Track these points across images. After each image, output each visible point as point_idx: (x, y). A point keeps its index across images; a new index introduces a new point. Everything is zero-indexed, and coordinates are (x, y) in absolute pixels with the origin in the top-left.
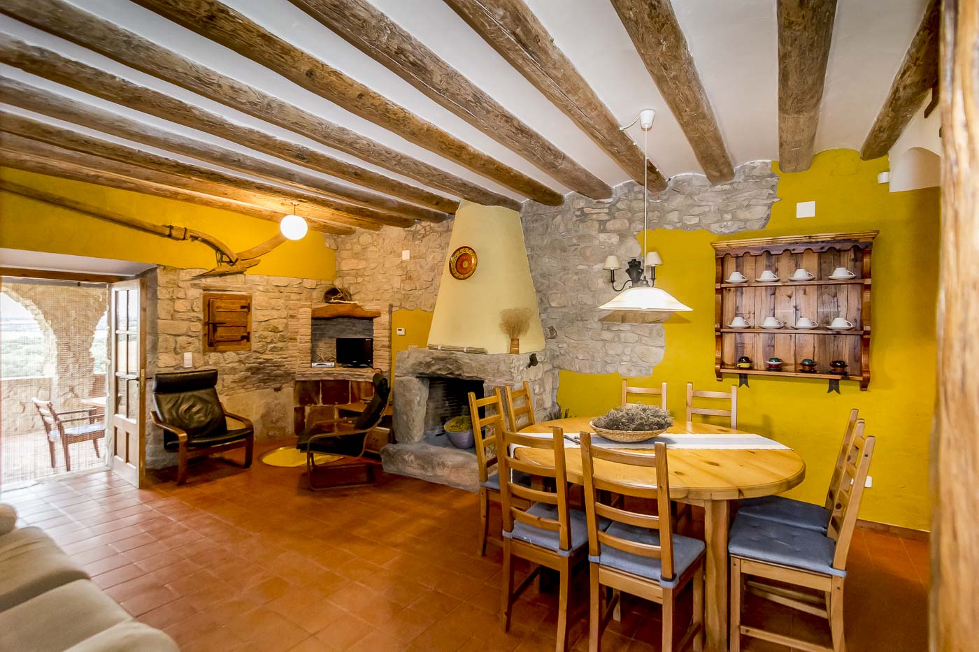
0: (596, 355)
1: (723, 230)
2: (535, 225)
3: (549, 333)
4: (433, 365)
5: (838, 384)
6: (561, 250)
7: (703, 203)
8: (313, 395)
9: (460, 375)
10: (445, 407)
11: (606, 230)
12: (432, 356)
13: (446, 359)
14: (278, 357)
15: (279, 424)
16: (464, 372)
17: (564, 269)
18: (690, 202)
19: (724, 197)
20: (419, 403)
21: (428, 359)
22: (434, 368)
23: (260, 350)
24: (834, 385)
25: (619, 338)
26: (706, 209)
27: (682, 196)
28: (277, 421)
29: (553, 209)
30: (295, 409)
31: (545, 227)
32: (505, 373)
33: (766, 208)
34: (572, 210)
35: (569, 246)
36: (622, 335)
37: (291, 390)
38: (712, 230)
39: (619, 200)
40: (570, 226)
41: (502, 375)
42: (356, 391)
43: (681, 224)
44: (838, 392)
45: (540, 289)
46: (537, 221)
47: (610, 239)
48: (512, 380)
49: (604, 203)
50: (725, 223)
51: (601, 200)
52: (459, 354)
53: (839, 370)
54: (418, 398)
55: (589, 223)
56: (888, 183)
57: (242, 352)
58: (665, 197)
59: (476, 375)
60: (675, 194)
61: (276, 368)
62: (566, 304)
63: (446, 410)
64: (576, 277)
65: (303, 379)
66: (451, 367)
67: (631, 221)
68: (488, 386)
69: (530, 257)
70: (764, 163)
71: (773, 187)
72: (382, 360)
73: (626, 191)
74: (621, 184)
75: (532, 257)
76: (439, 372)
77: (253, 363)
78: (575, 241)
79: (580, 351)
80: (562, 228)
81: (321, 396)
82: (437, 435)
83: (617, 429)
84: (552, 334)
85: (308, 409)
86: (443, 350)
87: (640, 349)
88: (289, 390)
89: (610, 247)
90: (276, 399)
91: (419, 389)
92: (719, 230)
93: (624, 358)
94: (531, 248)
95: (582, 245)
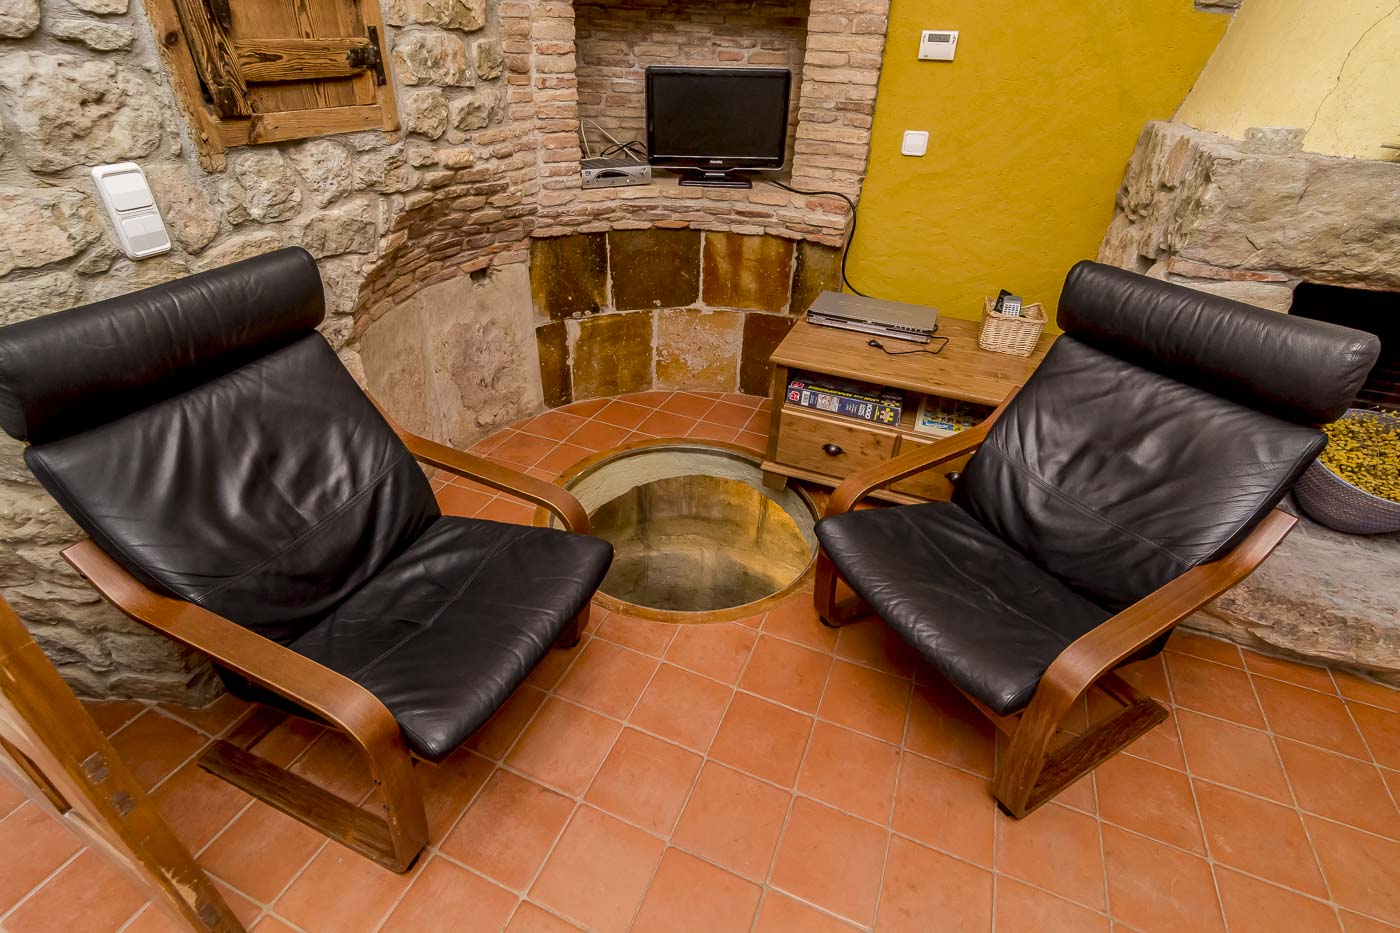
8: (587, 281)
14: (486, 152)
15: (502, 388)
23: (425, 126)
28: (496, 378)
30: (539, 330)
37: (522, 269)
42: (723, 265)
57: (370, 140)
61: (482, 199)
65: (557, 231)
72: (833, 161)
77: (417, 189)
81: (609, 282)
85: (574, 328)
88: (514, 272)
90: (482, 307)
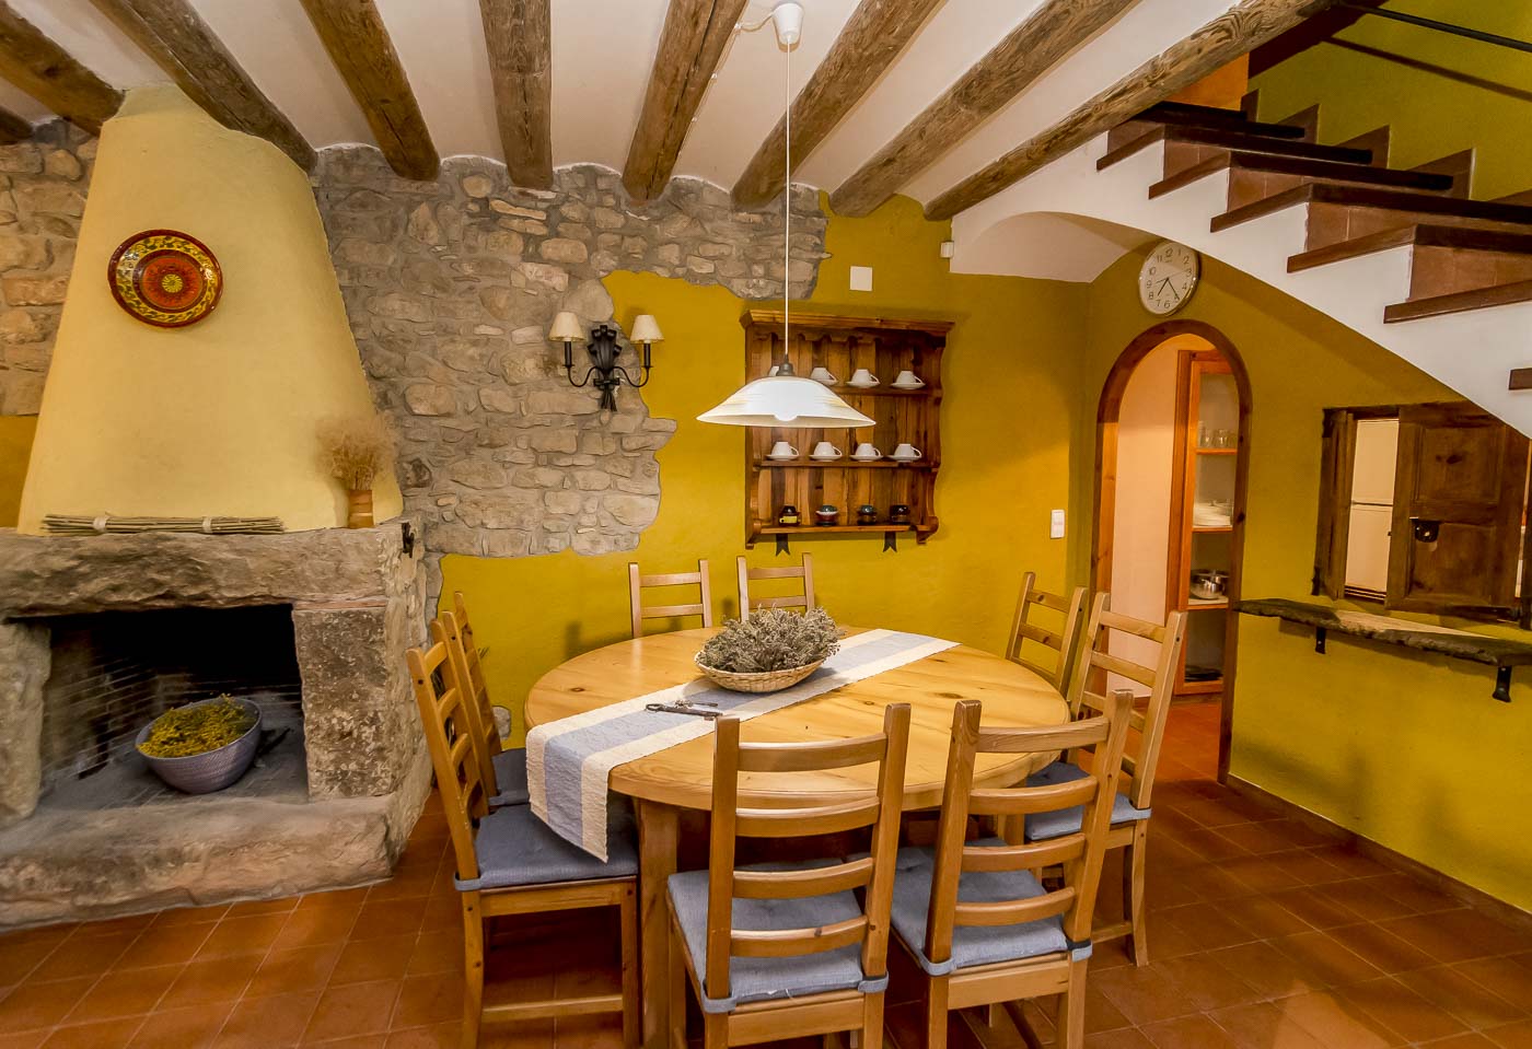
0: (526, 517)
1: (751, 291)
2: (361, 215)
3: (411, 474)
4: (85, 577)
5: (894, 538)
6: (435, 287)
7: (719, 239)
9: (204, 597)
10: (101, 690)
11: (540, 256)
12: (74, 551)
13: (139, 557)
16: (218, 588)
17: (446, 331)
18: (699, 231)
19: (752, 235)
20: (22, 697)
21: (59, 563)
22: (94, 587)
24: (890, 539)
25: (574, 482)
26: (725, 250)
27: (687, 218)
29: (410, 187)
31: (388, 224)
32: (362, 578)
33: (811, 266)
34: (459, 199)
35: (455, 279)
36: (579, 475)
38: (735, 290)
39: (567, 198)
40: (454, 233)
41: (354, 581)
43: (685, 269)
44: (895, 549)
45: (381, 372)
46: (363, 206)
47: (549, 278)
48: (383, 592)
49: (535, 198)
50: (755, 280)
51: (530, 191)
52: (191, 541)
53: (901, 518)
54: (19, 685)
55: (502, 236)
56: (949, 259)
58: (656, 213)
59: (265, 591)
60: (673, 212)
62: (452, 411)
63: (108, 698)
64: (472, 351)
66: (166, 578)
67: (592, 247)
68: (309, 616)
69: (350, 293)
70: (809, 189)
71: (820, 234)
73: (581, 184)
74: (570, 167)
75: (355, 293)
76: (115, 598)
78: (468, 270)
79: (490, 511)
80: (433, 235)
82: (83, 775)
83: (783, 668)
84: (419, 476)
86: (110, 530)
87: (614, 501)
89: (548, 296)
91: (21, 657)
92: (746, 292)
93: (585, 520)
94: (351, 271)
95: (487, 282)
